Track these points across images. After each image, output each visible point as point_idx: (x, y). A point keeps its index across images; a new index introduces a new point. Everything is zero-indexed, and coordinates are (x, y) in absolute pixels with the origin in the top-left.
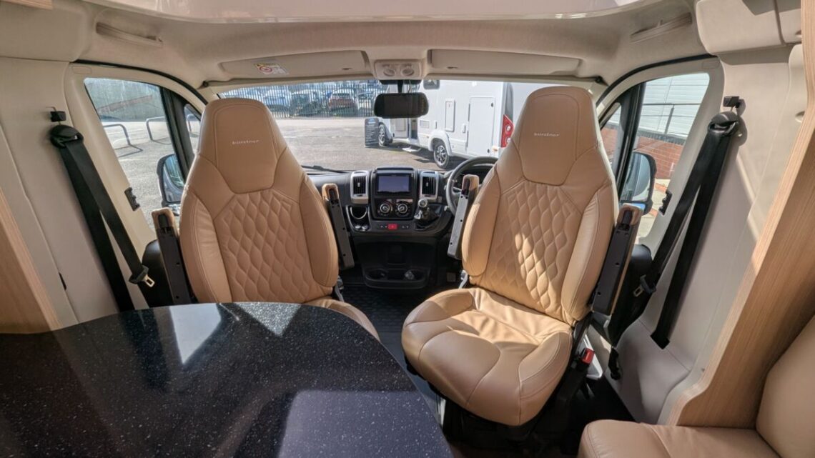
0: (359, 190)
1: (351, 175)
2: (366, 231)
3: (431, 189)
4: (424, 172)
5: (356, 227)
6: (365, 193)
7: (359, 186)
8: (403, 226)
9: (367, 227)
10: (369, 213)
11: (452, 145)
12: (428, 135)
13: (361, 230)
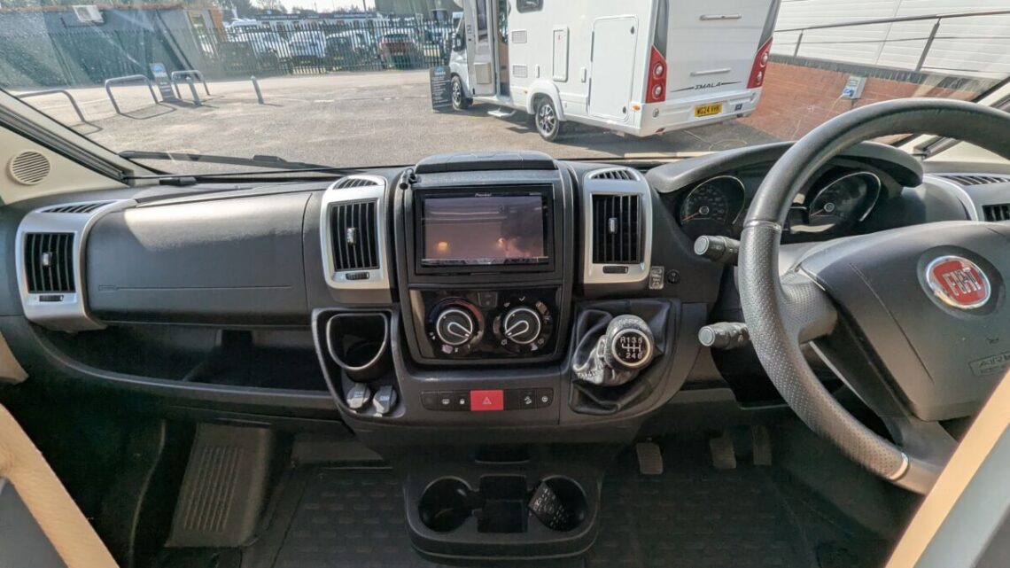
0: (355, 256)
1: (322, 195)
2: (387, 418)
3: (625, 241)
4: (596, 177)
5: (350, 401)
6: (375, 265)
7: (350, 238)
8: (528, 398)
9: (390, 400)
10: (394, 345)
11: (563, 102)
12: (526, 89)
13: (369, 414)
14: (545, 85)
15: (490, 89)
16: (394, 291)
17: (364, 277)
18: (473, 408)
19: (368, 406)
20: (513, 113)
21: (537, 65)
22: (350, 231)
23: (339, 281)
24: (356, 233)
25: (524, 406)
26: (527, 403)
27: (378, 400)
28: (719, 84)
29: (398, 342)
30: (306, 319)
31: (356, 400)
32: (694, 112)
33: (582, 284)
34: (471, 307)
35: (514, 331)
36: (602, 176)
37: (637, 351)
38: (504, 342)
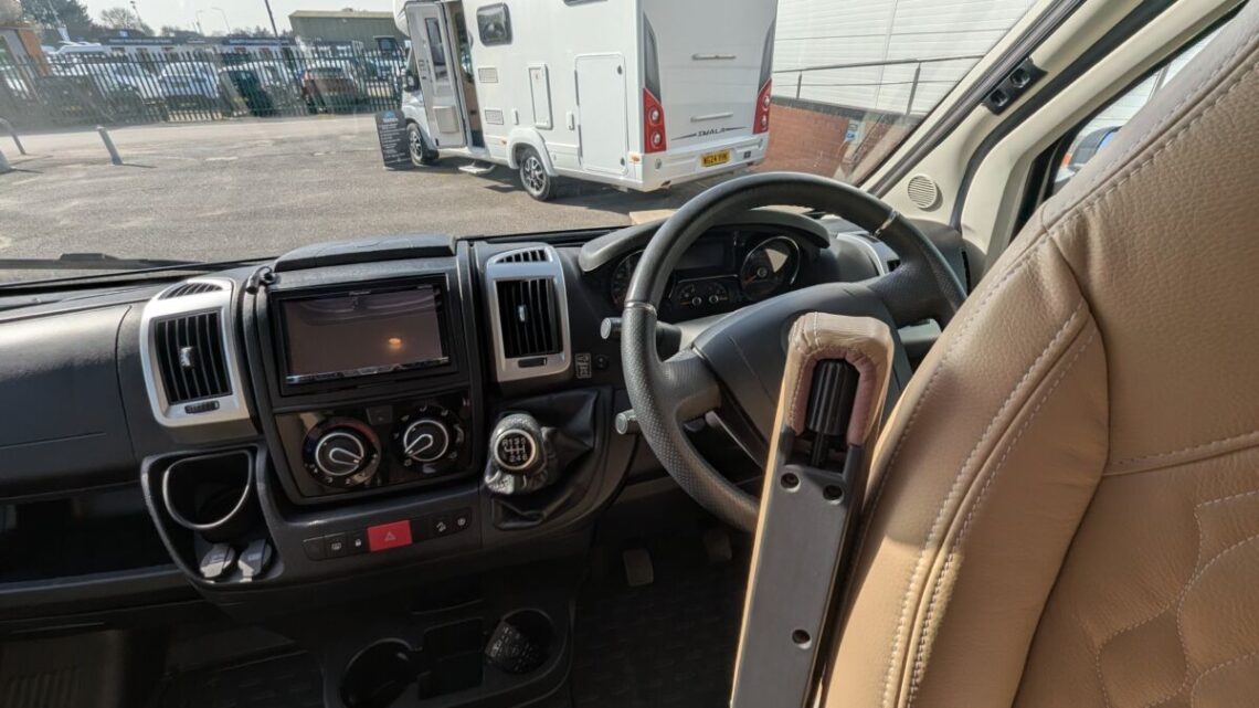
0: (195, 383)
1: (142, 308)
2: (260, 581)
3: (539, 330)
4: (502, 261)
5: (203, 569)
6: (226, 389)
7: (186, 361)
8: (441, 524)
9: (263, 558)
10: (261, 487)
11: (551, 154)
12: (504, 138)
13: (235, 581)
14: (527, 134)
15: (459, 139)
16: (255, 418)
17: (211, 407)
18: (374, 546)
19: (232, 570)
20: (492, 168)
21: (513, 110)
22: (185, 350)
23: (176, 417)
24: (193, 355)
25: (437, 534)
26: (441, 530)
27: (244, 561)
28: (723, 130)
29: (266, 483)
30: (135, 472)
31: (212, 568)
32: (700, 162)
33: (497, 383)
34: (362, 427)
35: (414, 449)
36: (509, 259)
37: (521, 453)
38: (408, 463)
